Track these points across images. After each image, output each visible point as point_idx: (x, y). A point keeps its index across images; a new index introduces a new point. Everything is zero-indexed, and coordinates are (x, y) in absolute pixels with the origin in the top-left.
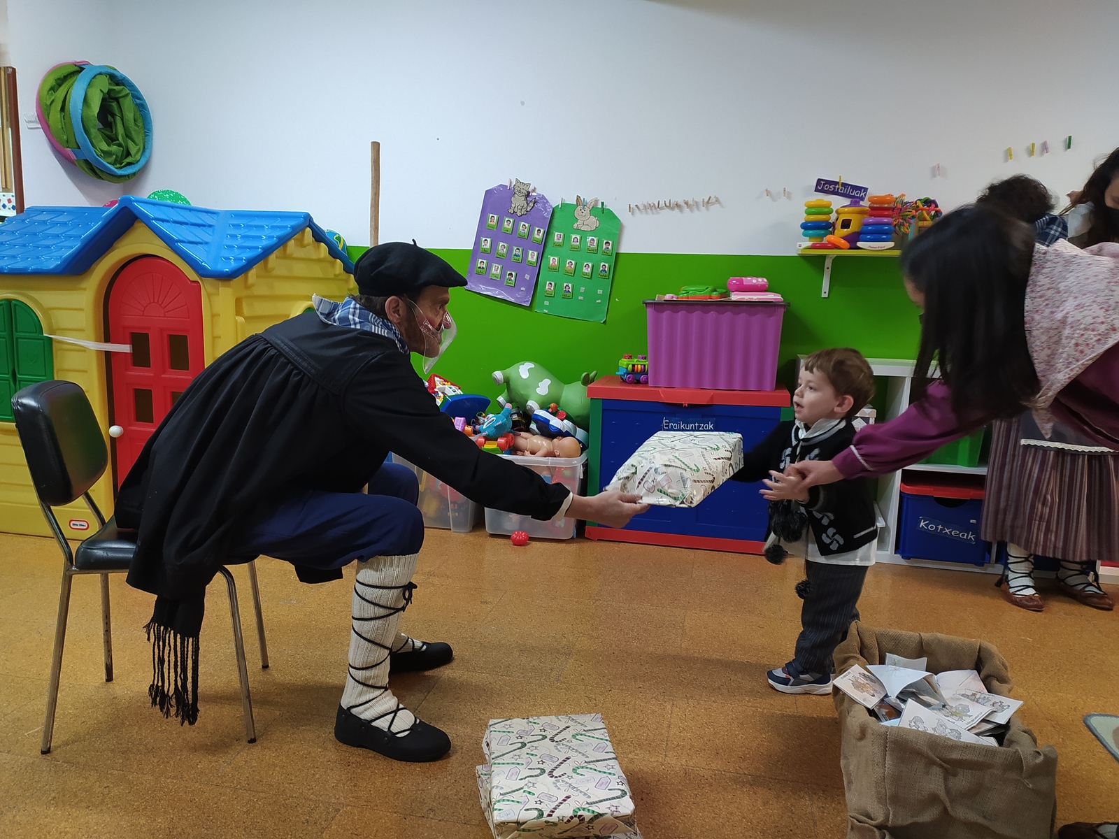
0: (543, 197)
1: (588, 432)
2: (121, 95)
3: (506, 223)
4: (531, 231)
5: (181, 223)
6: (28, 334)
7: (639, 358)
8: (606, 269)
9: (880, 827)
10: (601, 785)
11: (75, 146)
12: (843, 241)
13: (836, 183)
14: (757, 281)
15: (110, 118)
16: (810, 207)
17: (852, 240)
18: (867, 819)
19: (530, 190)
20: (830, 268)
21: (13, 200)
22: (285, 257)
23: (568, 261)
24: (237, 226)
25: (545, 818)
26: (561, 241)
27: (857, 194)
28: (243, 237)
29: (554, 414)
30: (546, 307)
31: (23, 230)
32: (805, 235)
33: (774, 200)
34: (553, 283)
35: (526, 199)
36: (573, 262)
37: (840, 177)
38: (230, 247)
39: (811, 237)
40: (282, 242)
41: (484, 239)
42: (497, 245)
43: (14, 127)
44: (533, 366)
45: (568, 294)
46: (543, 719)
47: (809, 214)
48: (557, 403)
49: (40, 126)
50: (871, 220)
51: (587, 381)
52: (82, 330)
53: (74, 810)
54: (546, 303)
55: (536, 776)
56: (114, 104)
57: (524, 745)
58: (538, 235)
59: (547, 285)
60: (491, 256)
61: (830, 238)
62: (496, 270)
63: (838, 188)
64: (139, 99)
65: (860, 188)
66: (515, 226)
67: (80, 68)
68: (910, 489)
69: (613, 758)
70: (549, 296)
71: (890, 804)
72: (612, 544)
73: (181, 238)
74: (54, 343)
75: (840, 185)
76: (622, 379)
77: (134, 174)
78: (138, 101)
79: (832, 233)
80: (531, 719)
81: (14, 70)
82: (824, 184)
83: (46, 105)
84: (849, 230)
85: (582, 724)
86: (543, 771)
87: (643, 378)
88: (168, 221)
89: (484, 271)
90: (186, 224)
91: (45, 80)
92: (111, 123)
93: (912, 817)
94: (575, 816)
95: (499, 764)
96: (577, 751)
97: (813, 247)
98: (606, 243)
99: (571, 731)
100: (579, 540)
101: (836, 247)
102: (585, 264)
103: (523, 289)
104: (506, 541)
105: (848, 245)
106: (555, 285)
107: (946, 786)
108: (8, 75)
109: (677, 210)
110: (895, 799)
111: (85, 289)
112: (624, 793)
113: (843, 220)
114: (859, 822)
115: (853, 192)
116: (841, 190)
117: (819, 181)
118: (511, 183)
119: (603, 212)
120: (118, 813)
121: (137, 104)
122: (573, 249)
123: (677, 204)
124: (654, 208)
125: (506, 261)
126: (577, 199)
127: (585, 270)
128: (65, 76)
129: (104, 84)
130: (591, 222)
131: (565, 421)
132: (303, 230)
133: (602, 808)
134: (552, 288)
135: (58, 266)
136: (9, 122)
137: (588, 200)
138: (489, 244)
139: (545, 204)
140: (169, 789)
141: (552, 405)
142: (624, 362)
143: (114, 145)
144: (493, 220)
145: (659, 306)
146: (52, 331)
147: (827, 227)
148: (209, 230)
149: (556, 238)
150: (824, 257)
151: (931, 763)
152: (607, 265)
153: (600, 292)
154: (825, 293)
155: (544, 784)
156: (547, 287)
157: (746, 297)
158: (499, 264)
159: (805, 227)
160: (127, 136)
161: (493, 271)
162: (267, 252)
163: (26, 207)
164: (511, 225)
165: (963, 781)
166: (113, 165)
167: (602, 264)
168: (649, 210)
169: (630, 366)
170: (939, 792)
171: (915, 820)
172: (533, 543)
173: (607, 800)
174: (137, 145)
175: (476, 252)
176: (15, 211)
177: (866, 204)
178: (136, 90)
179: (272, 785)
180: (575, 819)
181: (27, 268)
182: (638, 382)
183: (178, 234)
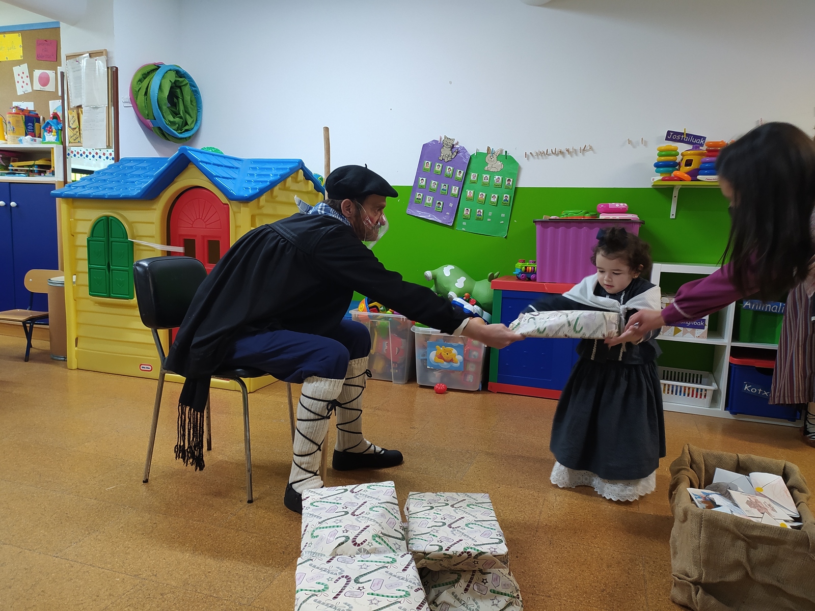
0: (464, 148)
1: (491, 314)
2: (183, 84)
3: (437, 167)
4: (454, 172)
5: (218, 165)
6: (118, 239)
7: (530, 262)
8: (508, 199)
9: (696, 583)
10: (485, 535)
11: (153, 118)
12: (686, 175)
13: (683, 134)
14: (620, 205)
15: (175, 100)
16: (661, 151)
17: (693, 175)
18: (685, 577)
19: (454, 143)
20: (677, 197)
21: (113, 154)
22: (285, 189)
23: (480, 194)
24: (254, 169)
25: (444, 551)
26: (475, 179)
27: (698, 141)
28: (258, 175)
29: (468, 301)
30: (464, 226)
31: (119, 172)
32: (657, 172)
33: (634, 147)
34: (469, 210)
35: (451, 150)
36: (484, 194)
37: (685, 129)
38: (249, 181)
39: (661, 173)
40: (283, 178)
41: (421, 178)
42: (430, 182)
43: (115, 106)
44: (454, 268)
45: (480, 217)
46: (447, 494)
47: (660, 156)
48: (470, 293)
49: (131, 105)
50: (708, 159)
51: (491, 278)
52: (153, 237)
53: (134, 535)
54: (464, 223)
55: (439, 526)
56: (178, 90)
57: (432, 508)
58: (459, 175)
59: (465, 211)
60: (426, 190)
61: (676, 173)
62: (429, 200)
63: (684, 138)
64: (194, 87)
65: (700, 137)
66: (443, 169)
67: (158, 66)
68: (736, 361)
69: (495, 520)
70: (466, 219)
71: (703, 567)
72: (507, 395)
73: (218, 175)
74: (134, 245)
75: (685, 135)
76: (518, 277)
77: (190, 137)
78: (194, 88)
79: (679, 170)
80: (438, 493)
81: (117, 68)
82: (673, 135)
83: (136, 91)
84: (690, 167)
85: (475, 499)
86: (444, 524)
87: (533, 276)
88: (210, 164)
89: (420, 201)
90: (222, 166)
91: (136, 75)
92: (176, 103)
93: (721, 577)
94: (465, 552)
95: (414, 517)
96: (469, 514)
97: (663, 180)
98: (508, 180)
99: (466, 502)
100: (483, 392)
101: (681, 180)
102: (493, 195)
103: (448, 213)
104: (431, 390)
105: (690, 178)
106: (471, 210)
107: (748, 556)
108: (113, 71)
109: (560, 156)
110: (707, 563)
111: (155, 209)
112: (501, 541)
113: (687, 160)
114: (679, 579)
115: (694, 140)
116: (686, 139)
117: (669, 132)
118: (441, 139)
119: (506, 158)
120: (162, 539)
121: (193, 91)
122: (484, 184)
123: (560, 152)
124: (544, 154)
125: (436, 194)
126: (488, 149)
127: (492, 200)
128: (148, 72)
129: (172, 77)
130: (497, 165)
131: (475, 306)
132: (298, 171)
133: (484, 549)
134: (469, 213)
135: (139, 193)
136: (112, 104)
137: (496, 150)
138: (424, 182)
139: (464, 153)
140: (194, 527)
141: (466, 294)
142: (519, 265)
143: (177, 117)
144: (427, 165)
145: (545, 224)
146: (134, 238)
147: (674, 165)
148: (237, 171)
149: (472, 177)
150: (671, 188)
151: (736, 537)
152: (508, 196)
153: (503, 215)
154: (673, 215)
155: (445, 531)
156: (465, 212)
157: (611, 216)
158: (431, 196)
159: (657, 165)
160: (186, 112)
161: (427, 201)
162: (273, 184)
163: (120, 158)
164: (440, 168)
165: (761, 553)
166: (176, 131)
167: (505, 195)
168: (540, 156)
169: (524, 268)
170: (742, 560)
171: (723, 579)
172: (451, 392)
173: (488, 544)
174: (192, 118)
175: (415, 187)
176: (114, 161)
177: (704, 148)
178: (193, 81)
179: (262, 530)
180: (465, 554)
181: (119, 195)
182: (530, 280)
183: (216, 172)
